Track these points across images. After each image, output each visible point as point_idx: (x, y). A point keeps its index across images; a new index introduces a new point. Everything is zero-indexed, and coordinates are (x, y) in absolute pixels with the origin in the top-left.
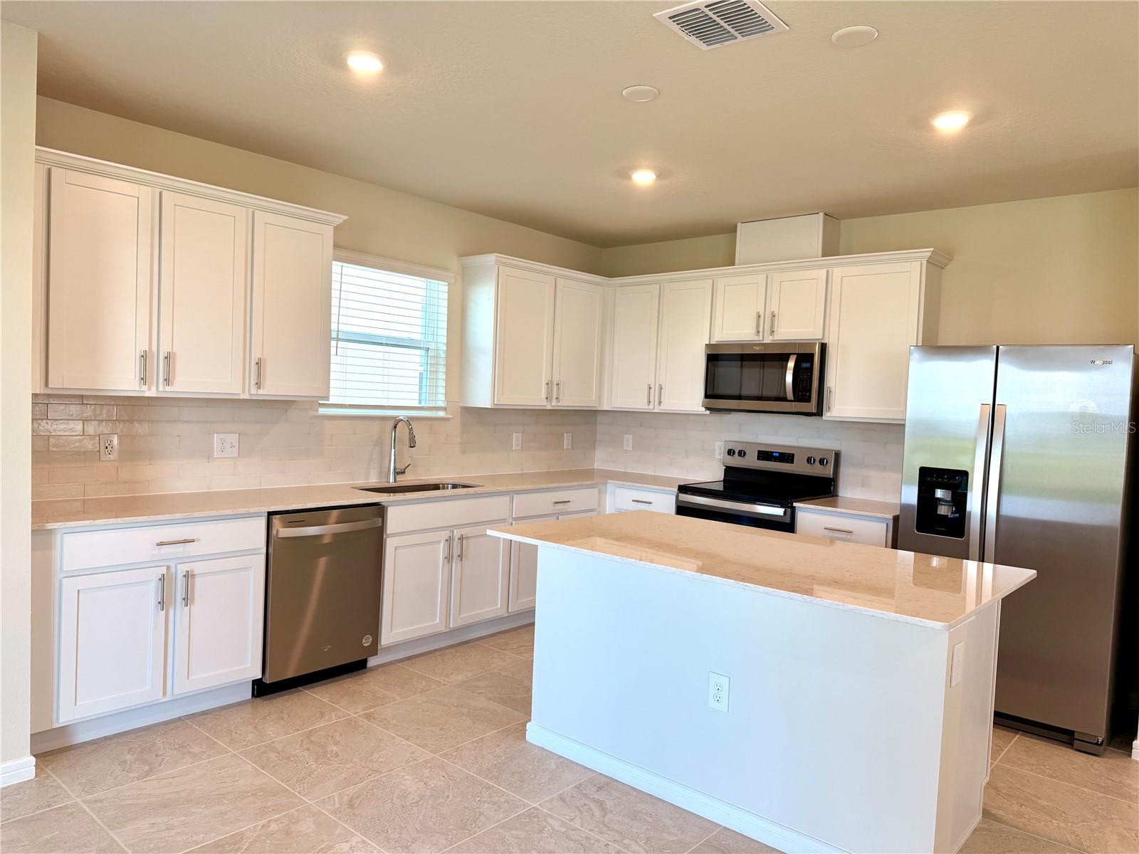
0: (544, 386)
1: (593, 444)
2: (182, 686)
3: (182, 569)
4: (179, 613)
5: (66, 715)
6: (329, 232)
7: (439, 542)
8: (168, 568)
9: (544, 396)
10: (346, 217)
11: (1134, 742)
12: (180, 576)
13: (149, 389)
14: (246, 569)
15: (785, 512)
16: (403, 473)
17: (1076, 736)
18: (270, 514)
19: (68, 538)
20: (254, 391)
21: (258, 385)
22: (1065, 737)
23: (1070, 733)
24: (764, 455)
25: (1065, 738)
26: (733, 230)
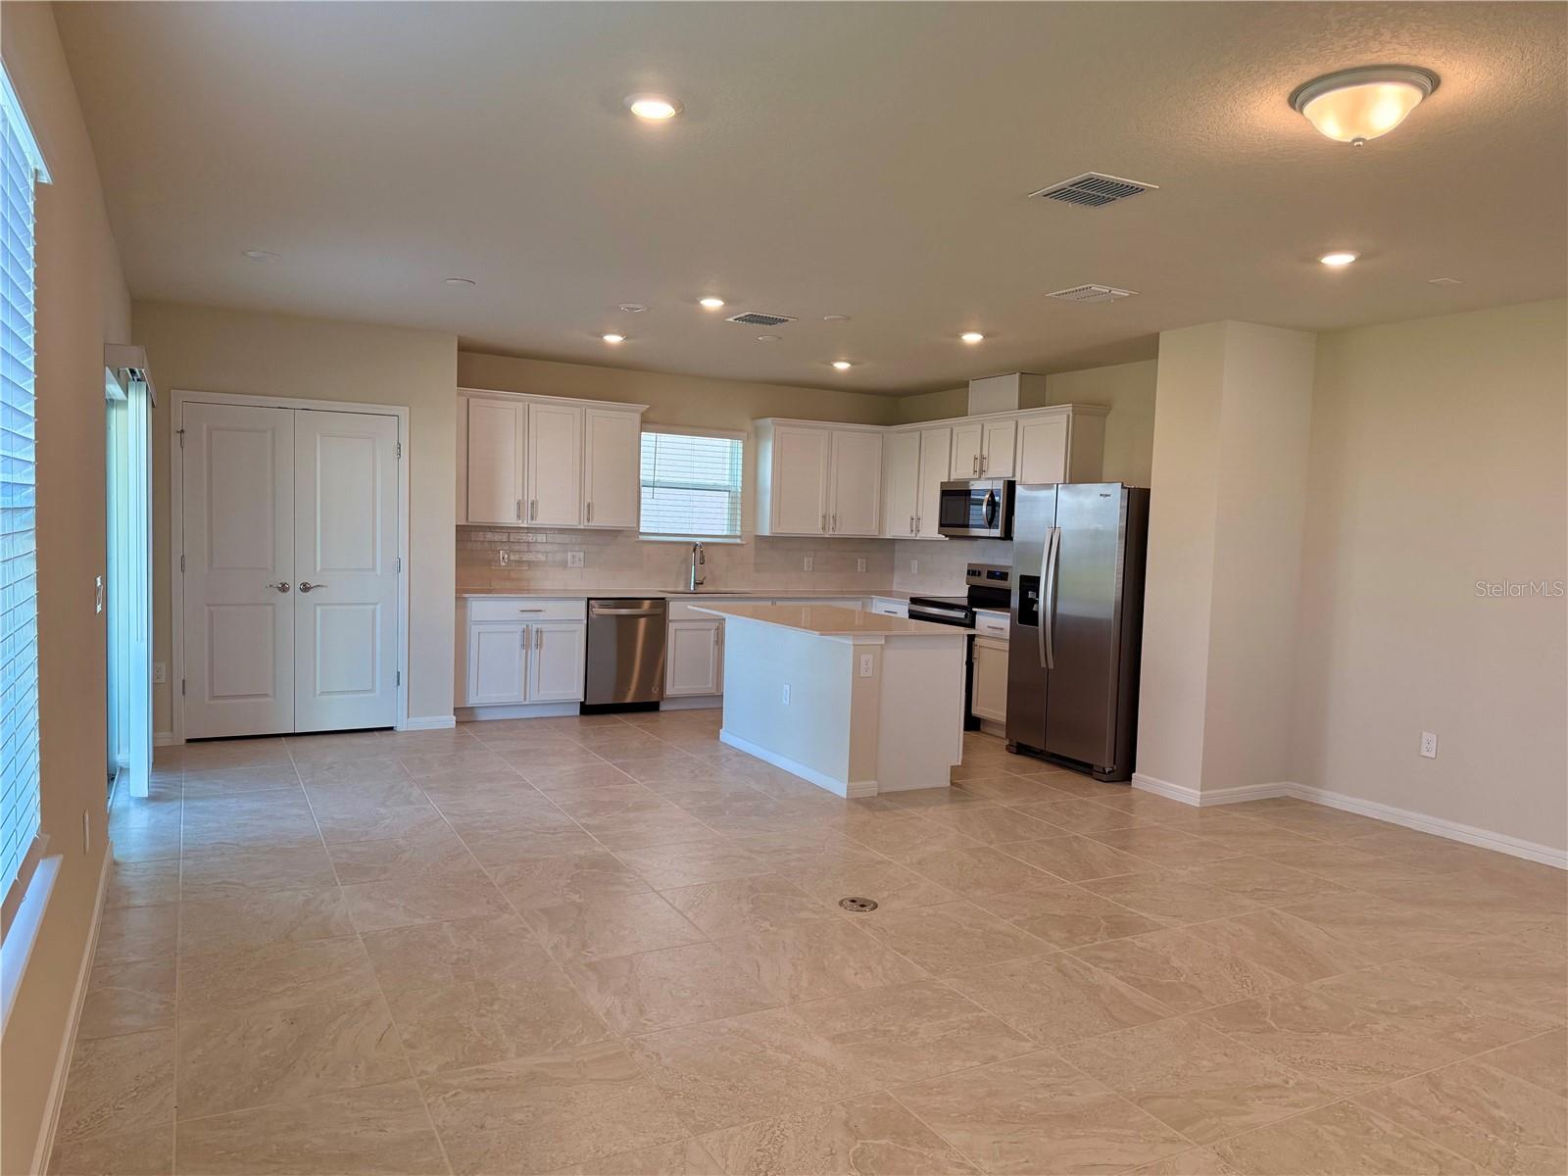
0: (820, 519)
1: (892, 569)
2: (535, 696)
3: (535, 627)
4: (534, 653)
5: (473, 700)
6: (637, 418)
7: (710, 630)
8: (527, 626)
9: (820, 526)
10: (648, 406)
11: (1134, 775)
12: (534, 630)
13: (523, 522)
14: (574, 631)
15: (966, 615)
16: (702, 583)
17: (1095, 768)
18: (589, 599)
19: (474, 603)
20: (586, 524)
21: (588, 520)
22: (1085, 769)
23: (1090, 766)
24: (992, 575)
25: (1087, 770)
26: (966, 385)
